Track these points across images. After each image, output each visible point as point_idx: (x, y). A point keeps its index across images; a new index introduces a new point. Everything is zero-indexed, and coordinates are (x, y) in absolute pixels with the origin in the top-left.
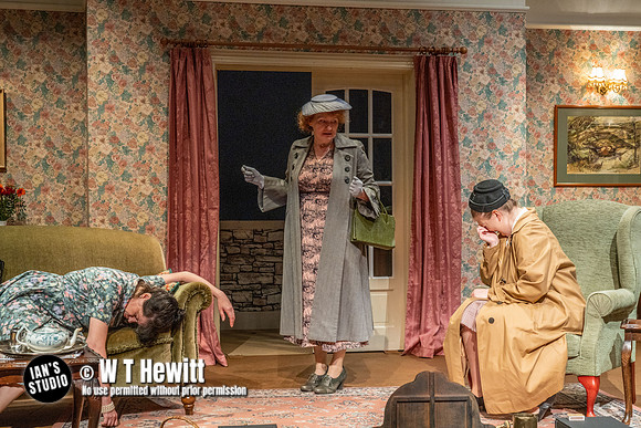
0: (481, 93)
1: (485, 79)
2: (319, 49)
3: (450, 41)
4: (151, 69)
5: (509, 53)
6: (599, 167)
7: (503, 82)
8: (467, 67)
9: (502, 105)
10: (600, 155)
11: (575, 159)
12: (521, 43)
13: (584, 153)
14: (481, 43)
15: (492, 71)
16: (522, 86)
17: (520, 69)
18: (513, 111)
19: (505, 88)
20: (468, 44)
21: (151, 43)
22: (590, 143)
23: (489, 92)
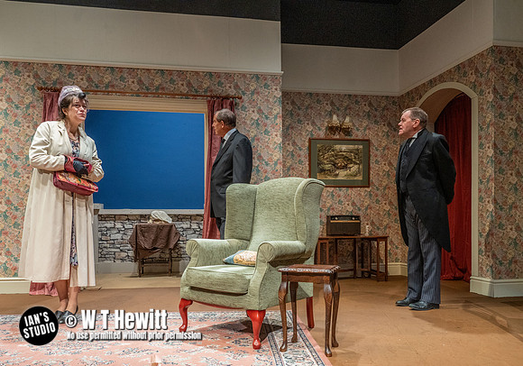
0: (253, 124)
1: (256, 116)
2: (146, 95)
3: (232, 92)
4: (34, 107)
5: (271, 100)
6: (337, 175)
7: (267, 118)
8: (244, 108)
9: (266, 132)
10: (338, 168)
11: (322, 171)
12: (279, 94)
13: (328, 167)
14: (253, 93)
15: (260, 111)
16: (279, 121)
17: (278, 110)
18: (274, 136)
19: (268, 122)
20: (244, 94)
21: (34, 90)
22: (331, 161)
23: (258, 124)
